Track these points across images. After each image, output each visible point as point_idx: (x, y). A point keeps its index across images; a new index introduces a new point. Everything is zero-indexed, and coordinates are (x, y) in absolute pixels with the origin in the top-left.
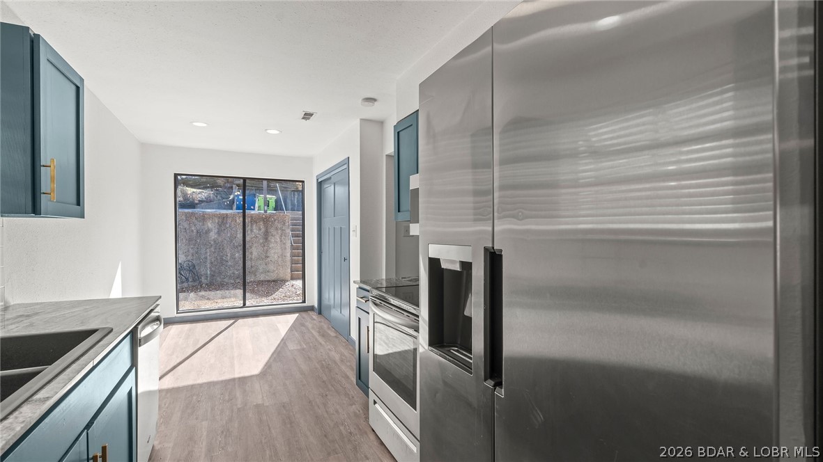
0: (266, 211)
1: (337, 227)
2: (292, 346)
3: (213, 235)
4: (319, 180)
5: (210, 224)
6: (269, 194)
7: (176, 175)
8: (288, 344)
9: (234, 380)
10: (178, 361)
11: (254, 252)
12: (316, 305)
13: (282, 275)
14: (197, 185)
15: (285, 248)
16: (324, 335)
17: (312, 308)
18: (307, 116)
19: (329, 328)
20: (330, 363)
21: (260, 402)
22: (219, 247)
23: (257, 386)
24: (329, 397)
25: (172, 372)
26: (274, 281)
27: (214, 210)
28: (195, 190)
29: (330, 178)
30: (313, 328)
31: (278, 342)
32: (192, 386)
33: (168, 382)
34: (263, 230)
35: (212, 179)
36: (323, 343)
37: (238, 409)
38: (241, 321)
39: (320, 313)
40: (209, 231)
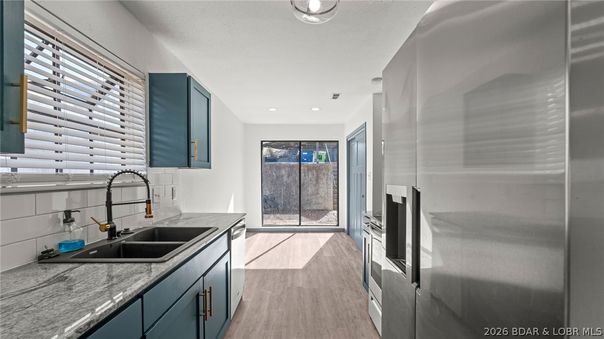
0: (318, 163)
1: (359, 173)
2: (326, 254)
3: (285, 179)
4: (348, 140)
5: (283, 172)
7: (262, 142)
8: (324, 253)
9: (288, 270)
10: (260, 254)
11: (309, 190)
12: (346, 228)
13: (327, 207)
14: (280, 147)
15: (330, 188)
16: (349, 249)
17: (343, 230)
18: (336, 96)
19: (353, 245)
20: (349, 268)
21: (301, 286)
22: (288, 186)
23: (301, 276)
24: (345, 291)
26: (322, 210)
27: (286, 163)
28: (277, 150)
29: (354, 139)
30: (342, 244)
31: (318, 250)
32: (265, 270)
33: (252, 266)
34: (315, 175)
36: (347, 254)
37: (288, 287)
38: (297, 234)
39: (348, 234)
40: (282, 176)
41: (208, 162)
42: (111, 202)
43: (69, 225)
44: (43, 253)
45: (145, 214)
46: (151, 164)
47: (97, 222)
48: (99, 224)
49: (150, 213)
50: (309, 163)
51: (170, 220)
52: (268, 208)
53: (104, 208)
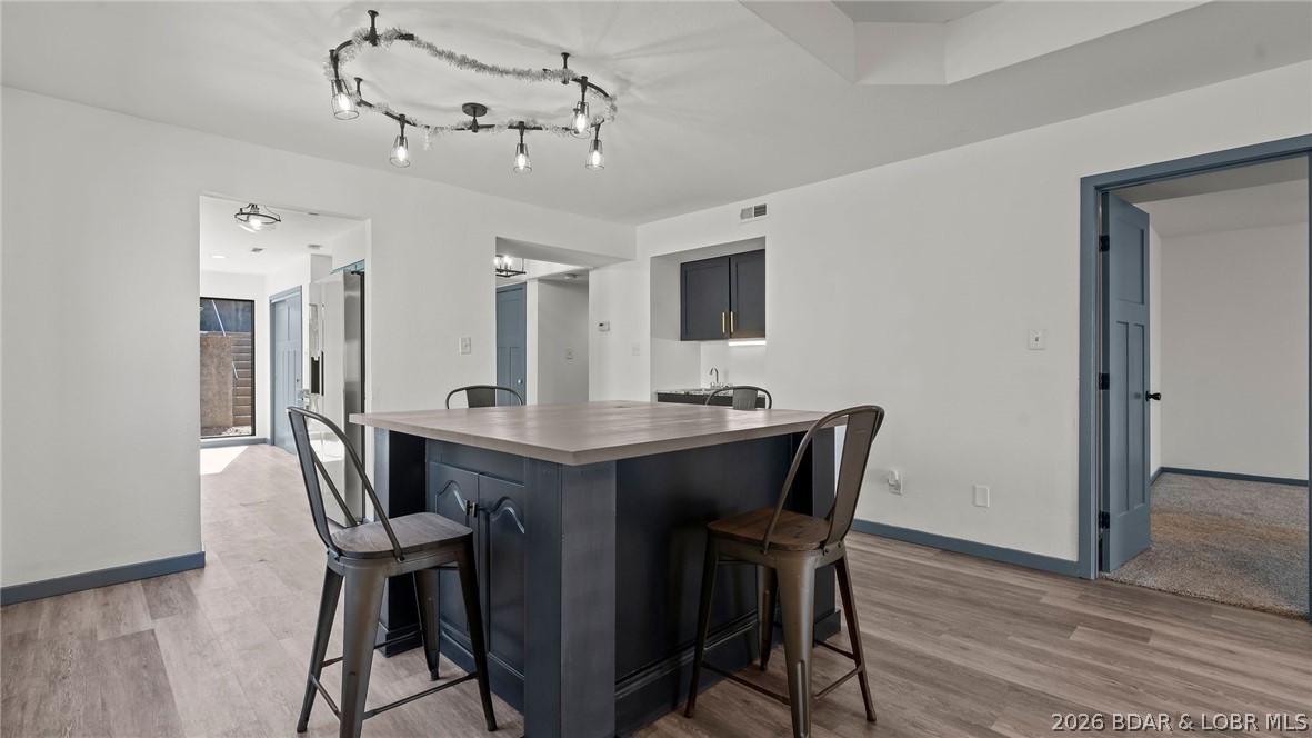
1: (292, 351)
4: (273, 302)
12: (269, 437)
13: (219, 420)
15: (225, 383)
17: (263, 441)
29: (283, 301)
39: (273, 444)
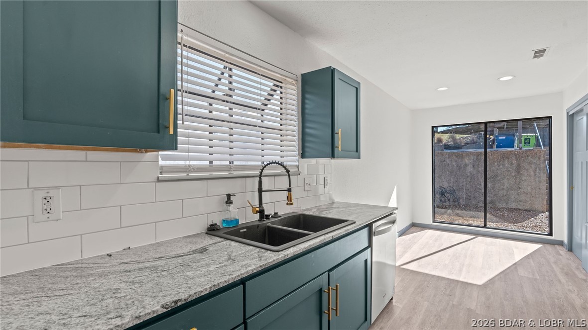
0: (520, 149)
2: (524, 273)
3: (470, 169)
4: (570, 114)
5: (467, 161)
6: (523, 133)
8: (519, 270)
9: (458, 281)
12: (566, 241)
14: (465, 132)
16: (568, 274)
17: (559, 243)
18: (539, 53)
19: (577, 268)
23: (475, 293)
25: (418, 261)
26: (526, 210)
27: (474, 150)
28: (462, 136)
30: (556, 263)
34: (515, 164)
35: (476, 127)
36: (563, 281)
37: (453, 305)
38: (480, 238)
39: (570, 250)
40: (466, 165)
41: (357, 152)
42: (261, 189)
43: (229, 206)
44: (211, 225)
45: (287, 201)
46: (303, 155)
47: (251, 206)
48: (252, 207)
49: (291, 201)
50: (509, 149)
51: (318, 208)
52: (446, 202)
53: (257, 194)
